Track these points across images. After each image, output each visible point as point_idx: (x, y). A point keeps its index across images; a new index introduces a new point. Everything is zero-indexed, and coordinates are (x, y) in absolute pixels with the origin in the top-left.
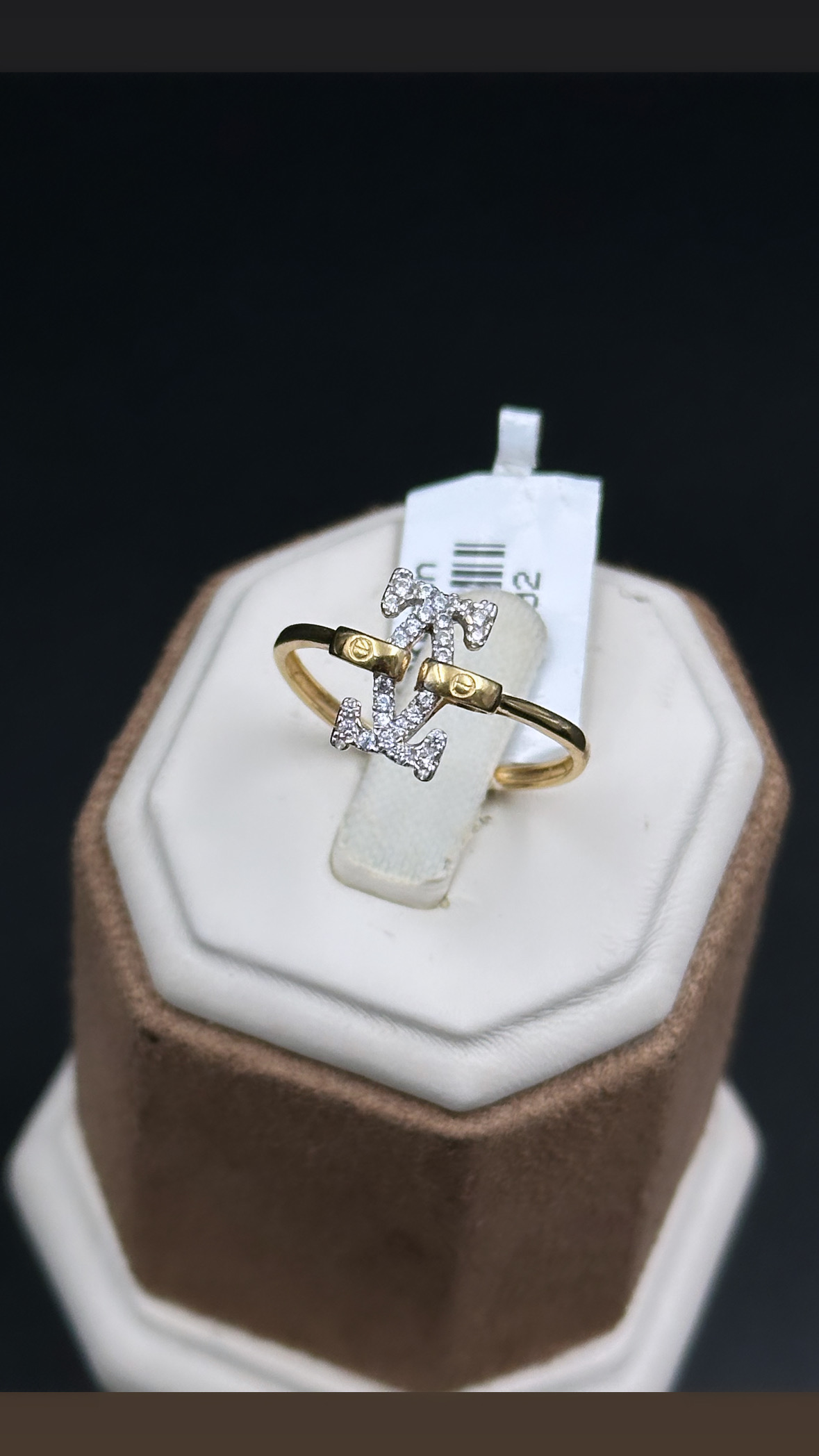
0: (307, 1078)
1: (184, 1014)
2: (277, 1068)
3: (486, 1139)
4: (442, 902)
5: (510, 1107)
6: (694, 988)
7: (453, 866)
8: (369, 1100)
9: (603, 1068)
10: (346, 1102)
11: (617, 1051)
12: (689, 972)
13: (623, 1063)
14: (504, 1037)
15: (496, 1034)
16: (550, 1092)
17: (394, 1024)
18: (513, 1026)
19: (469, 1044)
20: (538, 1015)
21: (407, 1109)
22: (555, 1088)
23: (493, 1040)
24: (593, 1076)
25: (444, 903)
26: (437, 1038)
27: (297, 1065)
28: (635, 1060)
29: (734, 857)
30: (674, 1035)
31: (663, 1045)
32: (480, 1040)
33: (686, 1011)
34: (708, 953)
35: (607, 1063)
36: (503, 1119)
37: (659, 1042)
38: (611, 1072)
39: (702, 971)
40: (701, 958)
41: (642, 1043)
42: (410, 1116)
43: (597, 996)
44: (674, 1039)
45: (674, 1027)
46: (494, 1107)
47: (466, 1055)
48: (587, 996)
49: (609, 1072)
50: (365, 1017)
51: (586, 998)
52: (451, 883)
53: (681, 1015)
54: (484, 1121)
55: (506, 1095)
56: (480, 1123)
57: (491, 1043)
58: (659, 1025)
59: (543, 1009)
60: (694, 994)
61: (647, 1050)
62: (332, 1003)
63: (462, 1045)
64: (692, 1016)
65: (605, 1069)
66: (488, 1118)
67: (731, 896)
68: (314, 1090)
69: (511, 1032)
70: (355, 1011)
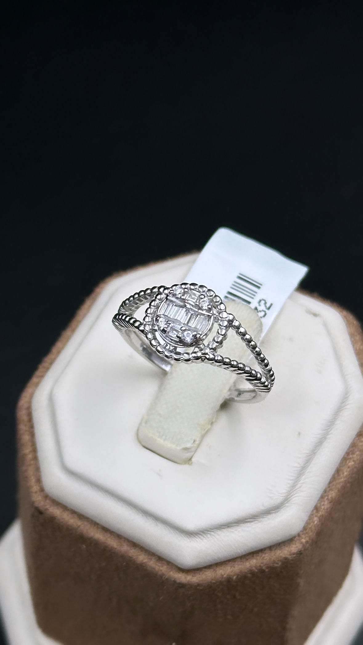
0: (113, 543)
1: (56, 503)
2: (99, 536)
3: (199, 585)
4: (189, 461)
5: (212, 570)
6: (316, 520)
7: (197, 442)
8: (141, 558)
9: (261, 556)
10: (131, 557)
11: (271, 548)
12: (315, 511)
13: (273, 553)
14: (210, 535)
15: (207, 533)
16: (233, 565)
17: (156, 521)
18: (215, 530)
19: (193, 536)
20: (229, 525)
21: (160, 565)
22: (236, 563)
23: (205, 536)
24: (257, 559)
25: (190, 463)
26: (177, 531)
27: (109, 535)
28: (280, 554)
29: (348, 453)
30: (302, 543)
31: (295, 548)
32: (198, 535)
33: (310, 531)
34: (326, 502)
35: (265, 554)
36: (208, 576)
37: (294, 546)
38: (267, 558)
39: (322, 511)
40: (322, 504)
41: (284, 545)
42: (161, 568)
43: (261, 519)
44: (302, 545)
45: (302, 538)
46: (204, 569)
47: (190, 542)
48: (255, 519)
49: (265, 558)
50: (142, 516)
51: (256, 520)
52: (195, 451)
53: (307, 533)
54: (198, 576)
55: (211, 564)
56: (195, 576)
57: (204, 537)
58: (295, 537)
59: (232, 523)
60: (316, 523)
61: (287, 549)
62: (128, 507)
63: (188, 536)
64: (312, 534)
65: (263, 555)
66: (200, 574)
67: (343, 473)
68: (116, 548)
69: (215, 533)
70: (137, 512)
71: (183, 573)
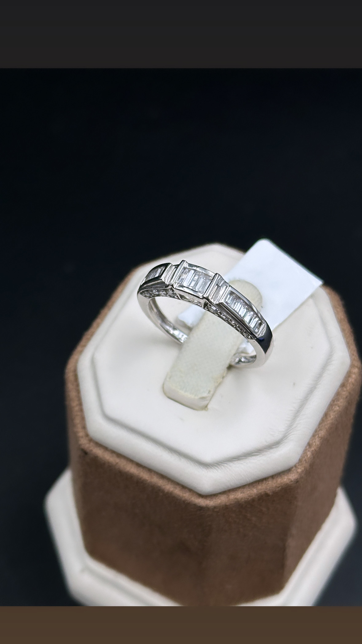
1: (99, 445)
4: (205, 408)
5: (225, 496)
7: (212, 393)
8: (168, 487)
9: (265, 483)
10: (160, 487)
11: (273, 477)
12: (308, 447)
13: (275, 481)
14: (224, 466)
15: (221, 465)
16: (243, 491)
17: (180, 457)
18: (228, 462)
19: (209, 468)
20: (240, 458)
21: (183, 492)
22: (245, 489)
23: (219, 467)
24: (262, 486)
26: (197, 464)
28: (281, 481)
29: (333, 401)
30: (298, 472)
31: (293, 476)
32: (214, 466)
33: (304, 462)
34: (317, 440)
35: (268, 481)
38: (270, 485)
39: (314, 447)
40: (314, 441)
41: (284, 474)
43: (265, 453)
46: (219, 495)
47: (207, 472)
51: (260, 453)
52: (210, 400)
55: (224, 490)
56: (213, 500)
58: (292, 468)
60: (309, 456)
61: (286, 477)
62: (156, 445)
63: (206, 468)
64: (307, 465)
66: (216, 499)
67: (330, 417)
70: (164, 449)
71: (202, 498)
